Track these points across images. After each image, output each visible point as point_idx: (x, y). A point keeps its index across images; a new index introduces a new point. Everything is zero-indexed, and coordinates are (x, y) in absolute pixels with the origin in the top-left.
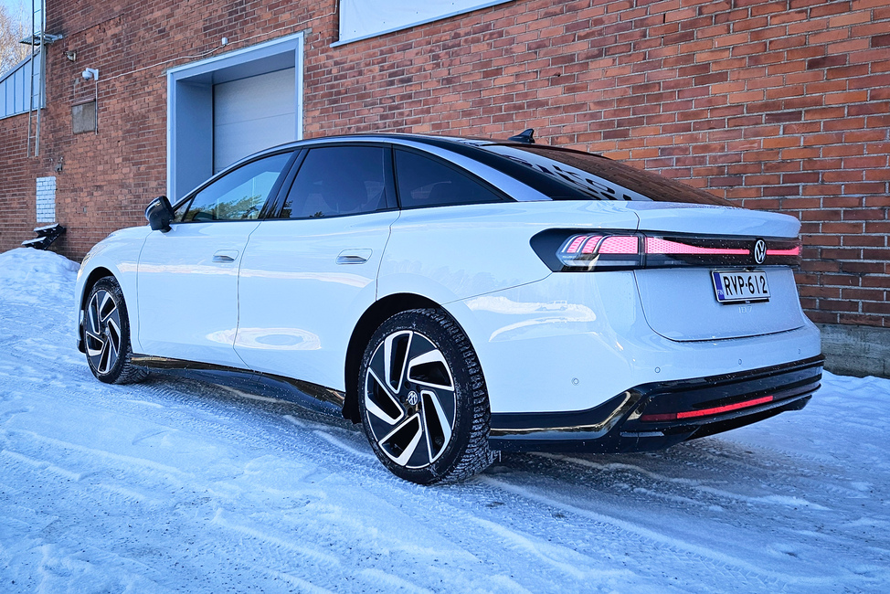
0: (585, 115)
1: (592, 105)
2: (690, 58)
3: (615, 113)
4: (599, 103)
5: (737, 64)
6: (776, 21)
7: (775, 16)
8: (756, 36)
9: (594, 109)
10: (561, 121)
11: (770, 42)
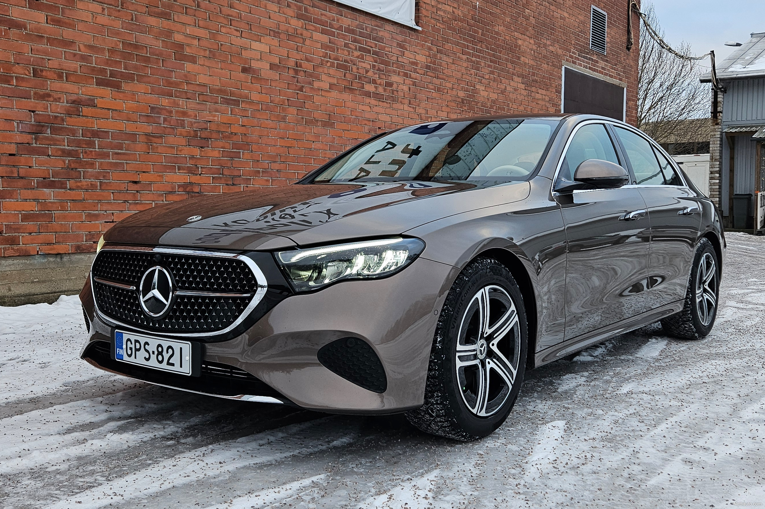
0: (75, 55)
1: (82, 47)
2: (169, 33)
3: (108, 62)
4: (90, 47)
5: (202, 53)
6: (223, 30)
7: (223, 27)
8: (213, 36)
9: (85, 52)
10: (46, 53)
11: (221, 45)
